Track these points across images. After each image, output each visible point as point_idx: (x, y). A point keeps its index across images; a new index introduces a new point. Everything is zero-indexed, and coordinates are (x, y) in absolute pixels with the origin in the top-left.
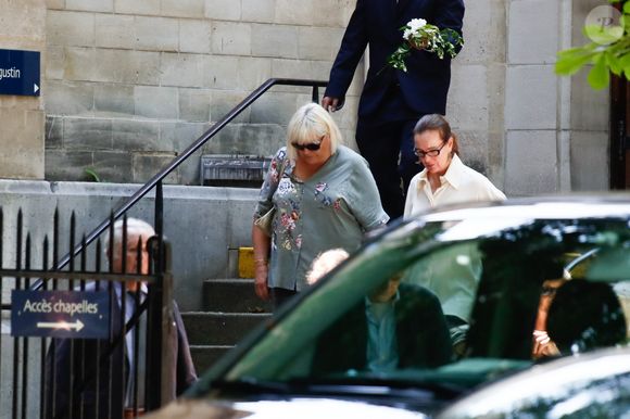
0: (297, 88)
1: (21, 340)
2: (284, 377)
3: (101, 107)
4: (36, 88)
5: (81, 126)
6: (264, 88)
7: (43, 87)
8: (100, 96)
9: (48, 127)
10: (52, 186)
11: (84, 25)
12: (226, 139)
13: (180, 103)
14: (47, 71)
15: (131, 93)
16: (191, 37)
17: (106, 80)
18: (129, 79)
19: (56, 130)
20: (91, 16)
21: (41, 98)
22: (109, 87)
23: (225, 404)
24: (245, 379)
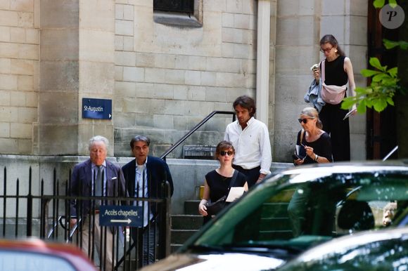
0: (226, 115)
1: (104, 228)
2: (221, 244)
3: (139, 124)
4: (110, 116)
5: (130, 132)
6: (211, 116)
7: (113, 115)
8: (138, 119)
9: (115, 133)
10: (117, 159)
11: (131, 88)
12: (195, 138)
13: (174, 122)
14: (115, 108)
15: (152, 118)
16: (179, 92)
17: (141, 112)
18: (151, 112)
19: (119, 134)
20: (134, 84)
21: (112, 120)
22: (142, 115)
23: (194, 256)
24: (203, 244)
